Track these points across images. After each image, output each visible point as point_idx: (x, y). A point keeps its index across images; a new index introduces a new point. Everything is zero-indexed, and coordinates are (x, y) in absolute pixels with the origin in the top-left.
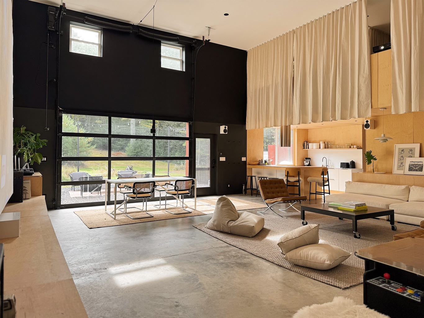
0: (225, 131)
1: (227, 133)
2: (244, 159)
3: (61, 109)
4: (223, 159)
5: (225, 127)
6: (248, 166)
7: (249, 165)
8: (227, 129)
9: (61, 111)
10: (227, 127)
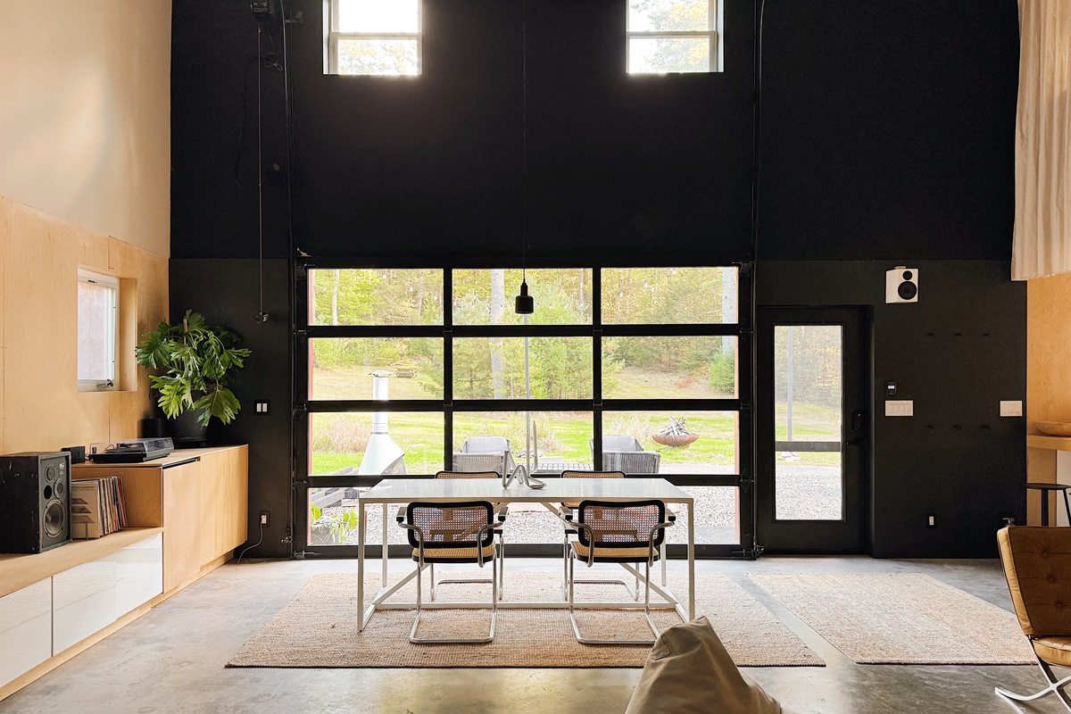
0: (905, 290)
1: (915, 299)
2: (1010, 408)
3: (304, 255)
4: (899, 408)
5: (907, 275)
6: (1031, 440)
7: (1040, 433)
8: (915, 280)
9: (301, 260)
10: (915, 272)
